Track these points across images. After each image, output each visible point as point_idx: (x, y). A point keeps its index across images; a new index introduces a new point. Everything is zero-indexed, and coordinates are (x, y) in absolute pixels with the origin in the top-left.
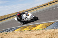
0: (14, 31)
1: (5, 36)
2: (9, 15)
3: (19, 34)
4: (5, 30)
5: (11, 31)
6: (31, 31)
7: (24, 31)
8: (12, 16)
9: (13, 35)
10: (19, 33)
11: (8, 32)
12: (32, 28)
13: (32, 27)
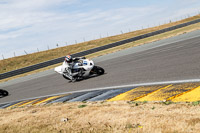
0: (109, 102)
1: (78, 113)
2: (89, 43)
3: (127, 113)
4: (76, 95)
5: (99, 99)
6: (172, 105)
7: (145, 102)
8: (96, 47)
9: (106, 115)
10: (128, 107)
11: (89, 103)
12: (174, 96)
13: (172, 90)
